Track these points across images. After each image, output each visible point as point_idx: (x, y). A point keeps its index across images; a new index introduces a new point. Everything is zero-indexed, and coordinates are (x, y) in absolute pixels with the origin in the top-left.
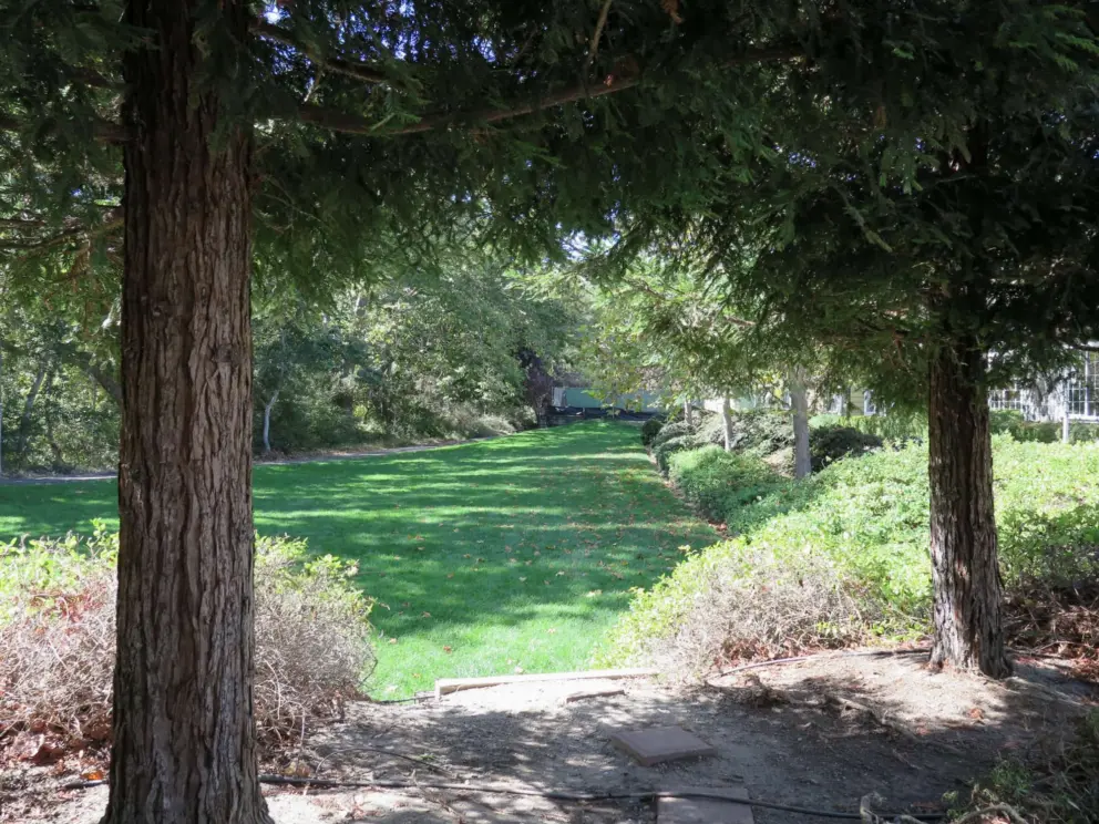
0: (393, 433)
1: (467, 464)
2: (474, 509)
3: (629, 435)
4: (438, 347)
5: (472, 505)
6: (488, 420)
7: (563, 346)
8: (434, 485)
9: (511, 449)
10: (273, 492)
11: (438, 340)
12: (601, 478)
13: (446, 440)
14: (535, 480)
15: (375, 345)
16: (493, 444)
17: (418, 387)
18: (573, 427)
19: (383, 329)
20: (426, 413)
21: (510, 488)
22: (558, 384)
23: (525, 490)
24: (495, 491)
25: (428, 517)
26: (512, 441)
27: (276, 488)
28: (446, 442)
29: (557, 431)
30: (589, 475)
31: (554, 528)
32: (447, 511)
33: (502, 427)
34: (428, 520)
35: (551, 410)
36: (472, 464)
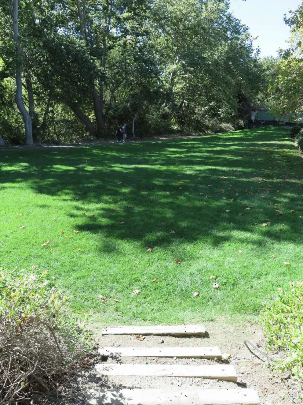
0: (184, 130)
1: (212, 144)
2: (210, 167)
3: (285, 133)
4: (203, 94)
5: (210, 165)
6: (224, 125)
7: (258, 93)
8: (195, 154)
9: (231, 138)
10: (128, 155)
11: (203, 91)
12: (272, 153)
13: (206, 133)
14: (241, 153)
15: (177, 93)
16: (224, 136)
17: (196, 111)
18: (259, 129)
19: (181, 86)
20: (198, 122)
21: (228, 157)
22: (254, 110)
23: (235, 158)
24: (222, 158)
25: (189, 171)
26: (233, 134)
27: (130, 153)
28: (205, 134)
29: (252, 131)
30: (266, 151)
31: (247, 180)
32: (198, 168)
33: (229, 128)
34: (188, 172)
35: (250, 121)
36: (214, 144)
